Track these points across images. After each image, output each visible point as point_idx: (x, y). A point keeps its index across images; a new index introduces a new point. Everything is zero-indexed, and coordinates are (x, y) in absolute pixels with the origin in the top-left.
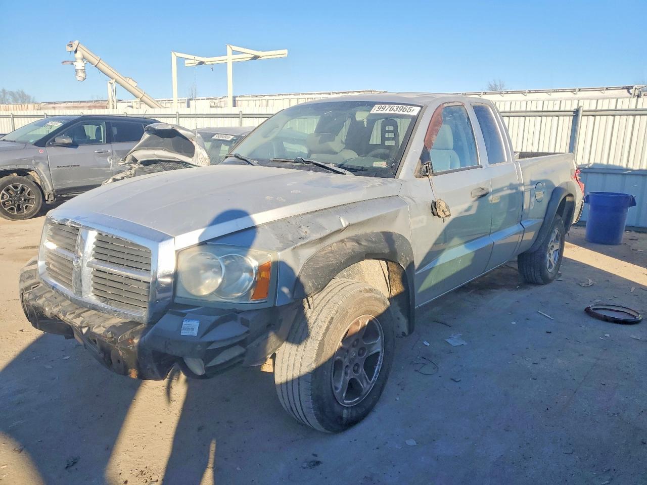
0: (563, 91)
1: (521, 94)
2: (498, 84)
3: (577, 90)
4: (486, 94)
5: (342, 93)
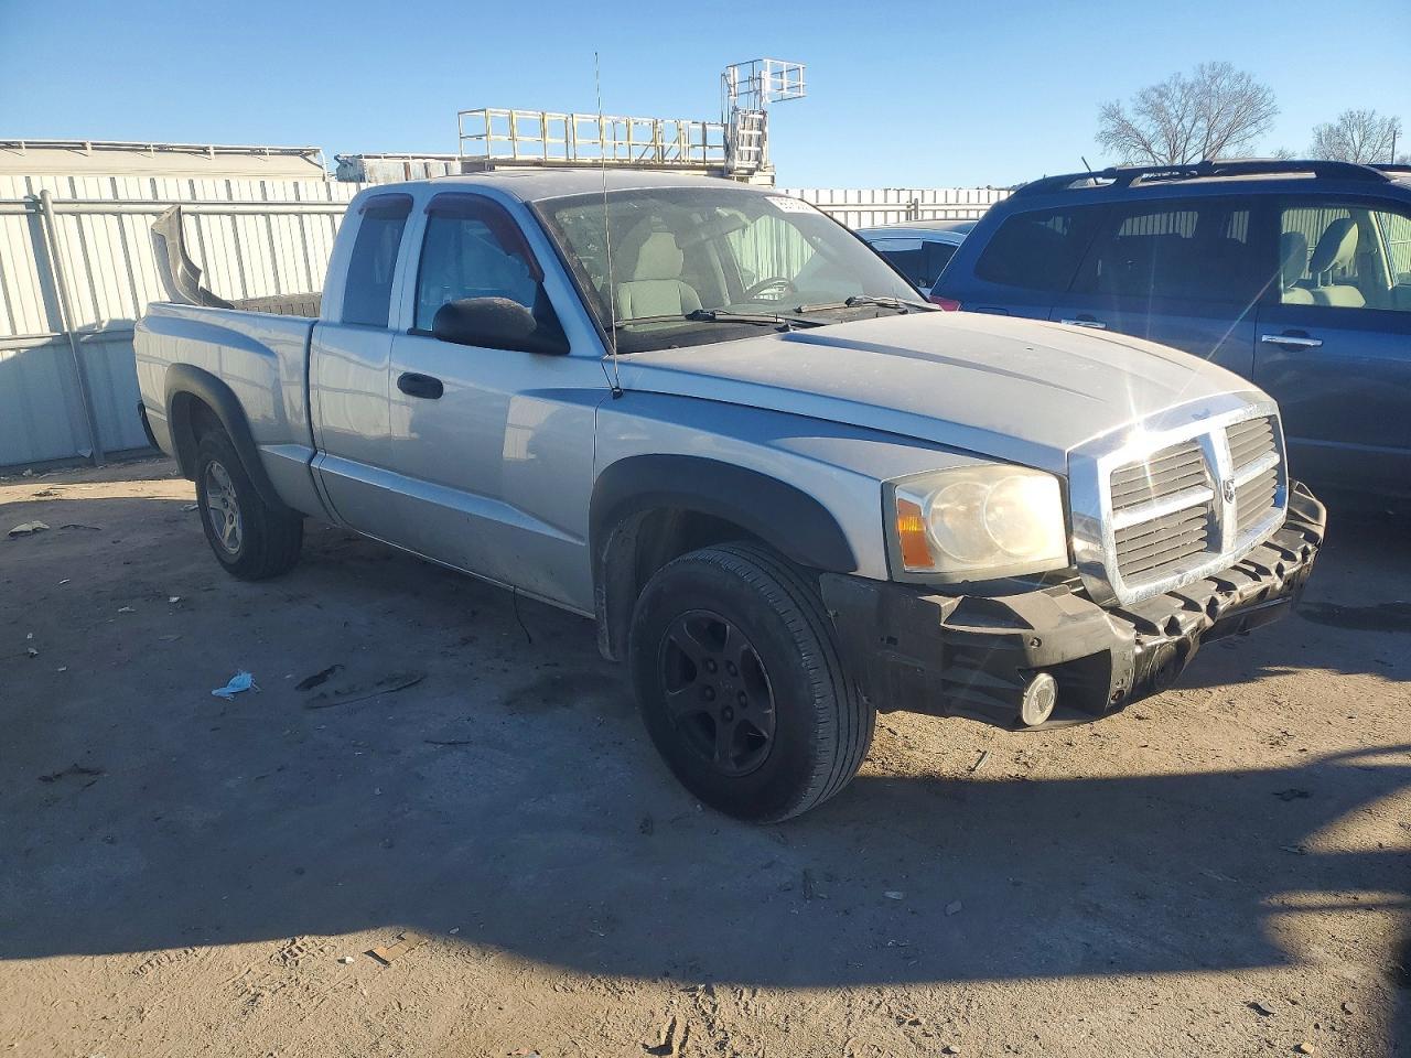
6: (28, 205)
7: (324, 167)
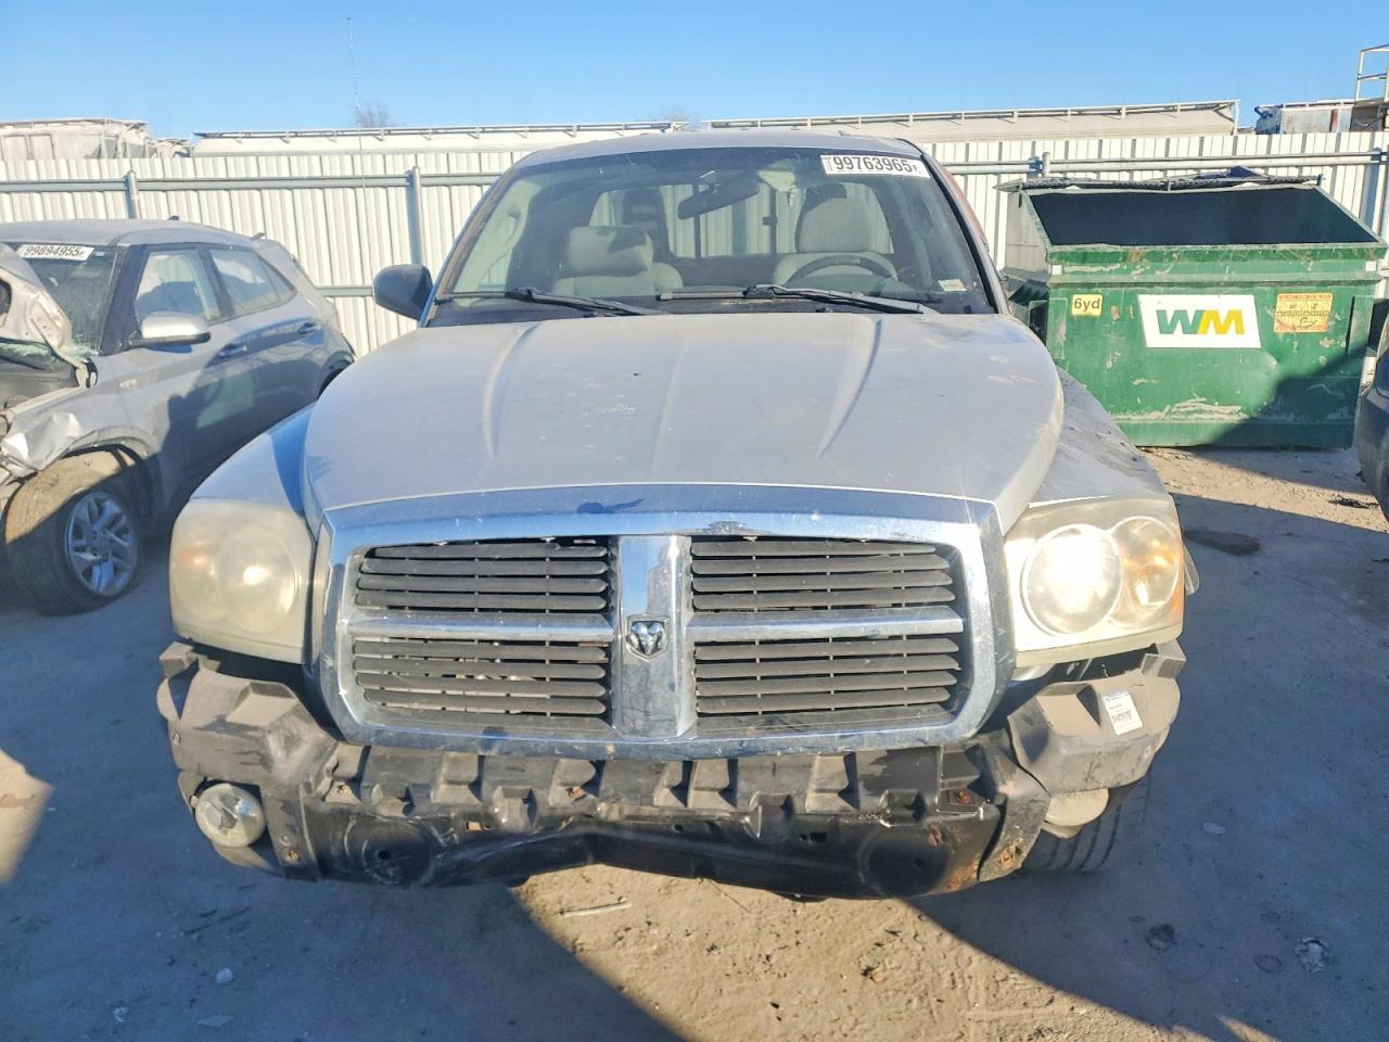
0: (548, 129)
1: (465, 135)
2: (375, 111)
3: (575, 128)
4: (390, 134)
5: (14, 125)
6: (1031, 165)
7: (1236, 120)
